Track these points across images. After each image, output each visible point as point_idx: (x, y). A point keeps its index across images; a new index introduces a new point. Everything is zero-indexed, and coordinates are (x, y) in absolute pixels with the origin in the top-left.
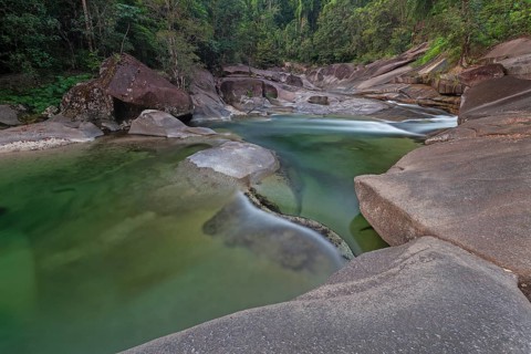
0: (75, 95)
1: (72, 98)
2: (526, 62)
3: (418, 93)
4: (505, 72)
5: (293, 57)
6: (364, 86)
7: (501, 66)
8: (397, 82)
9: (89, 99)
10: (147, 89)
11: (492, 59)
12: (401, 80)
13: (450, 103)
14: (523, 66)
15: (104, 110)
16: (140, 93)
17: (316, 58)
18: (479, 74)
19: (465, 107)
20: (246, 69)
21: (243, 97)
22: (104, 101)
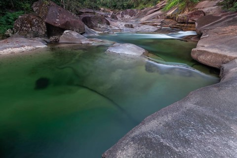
0: (23, 23)
1: (21, 25)
2: (212, 10)
3: (169, 23)
4: (204, 13)
5: (104, 5)
6: (143, 19)
7: (203, 11)
8: (158, 18)
9: (32, 25)
10: (67, 20)
11: (198, 8)
12: (159, 17)
13: (183, 26)
14: (211, 11)
15: (41, 31)
16: (63, 21)
17: (115, 6)
18: (195, 14)
19: (198, 27)
20: (92, 11)
21: (99, 24)
22: (40, 26)
